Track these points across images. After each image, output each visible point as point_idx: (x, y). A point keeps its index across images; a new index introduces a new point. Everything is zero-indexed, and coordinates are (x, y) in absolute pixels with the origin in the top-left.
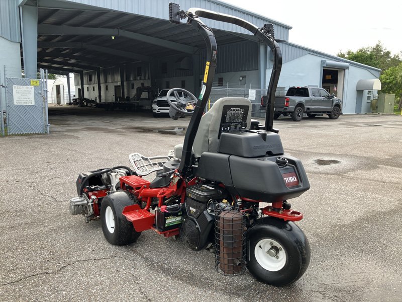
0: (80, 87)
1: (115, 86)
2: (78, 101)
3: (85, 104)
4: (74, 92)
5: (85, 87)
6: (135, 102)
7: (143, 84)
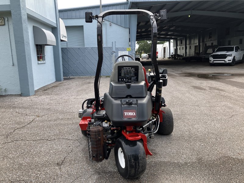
0: (175, 48)
1: (195, 46)
2: (173, 56)
3: (177, 58)
4: (172, 51)
5: (178, 47)
6: (203, 56)
7: (212, 43)
